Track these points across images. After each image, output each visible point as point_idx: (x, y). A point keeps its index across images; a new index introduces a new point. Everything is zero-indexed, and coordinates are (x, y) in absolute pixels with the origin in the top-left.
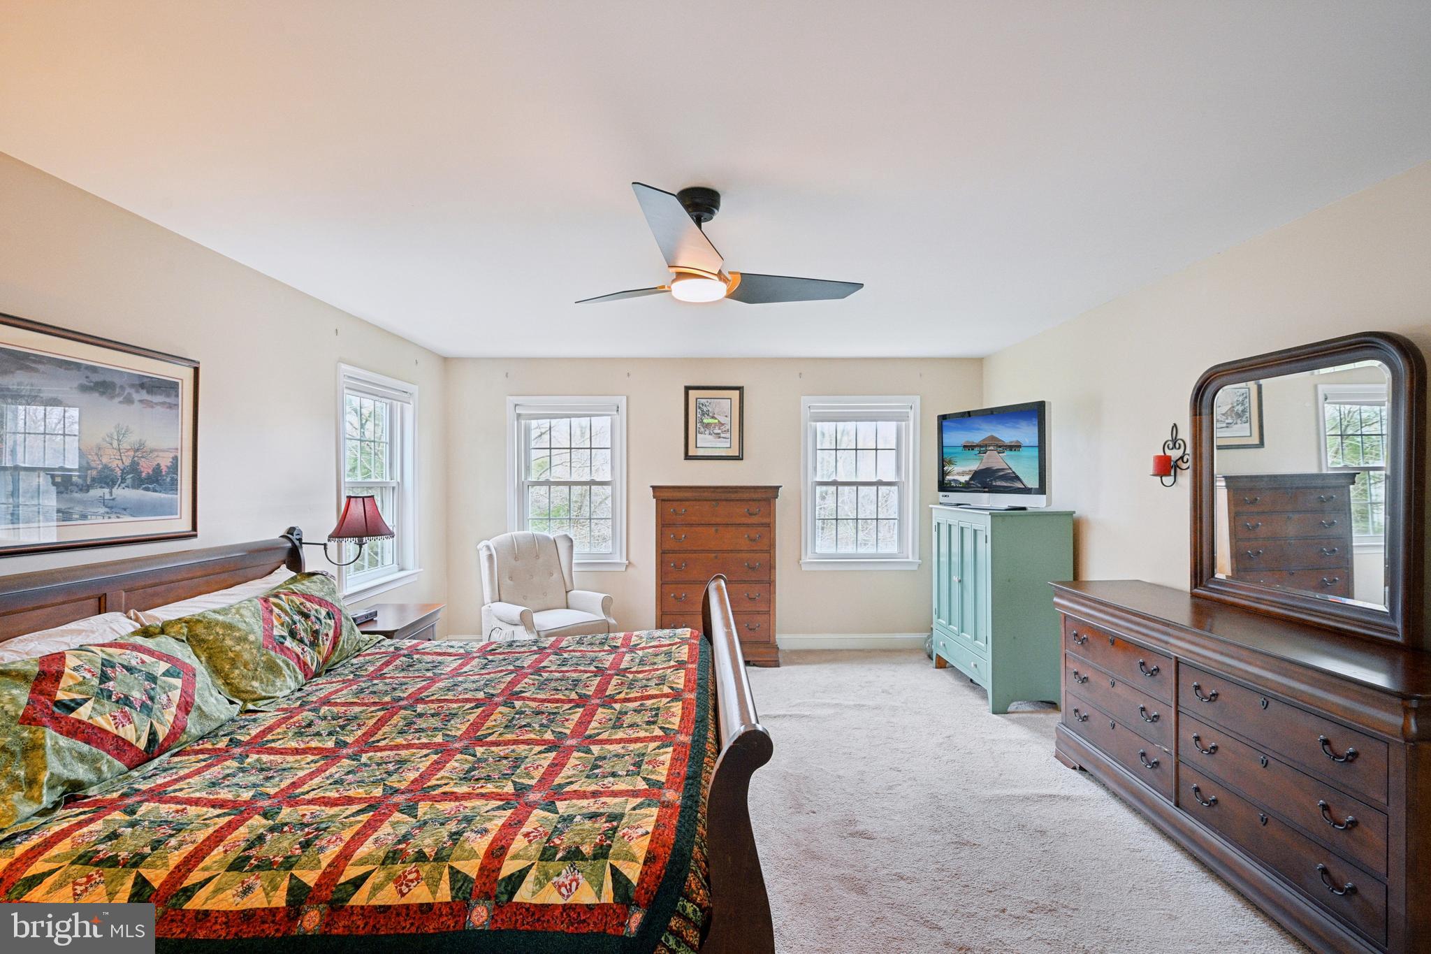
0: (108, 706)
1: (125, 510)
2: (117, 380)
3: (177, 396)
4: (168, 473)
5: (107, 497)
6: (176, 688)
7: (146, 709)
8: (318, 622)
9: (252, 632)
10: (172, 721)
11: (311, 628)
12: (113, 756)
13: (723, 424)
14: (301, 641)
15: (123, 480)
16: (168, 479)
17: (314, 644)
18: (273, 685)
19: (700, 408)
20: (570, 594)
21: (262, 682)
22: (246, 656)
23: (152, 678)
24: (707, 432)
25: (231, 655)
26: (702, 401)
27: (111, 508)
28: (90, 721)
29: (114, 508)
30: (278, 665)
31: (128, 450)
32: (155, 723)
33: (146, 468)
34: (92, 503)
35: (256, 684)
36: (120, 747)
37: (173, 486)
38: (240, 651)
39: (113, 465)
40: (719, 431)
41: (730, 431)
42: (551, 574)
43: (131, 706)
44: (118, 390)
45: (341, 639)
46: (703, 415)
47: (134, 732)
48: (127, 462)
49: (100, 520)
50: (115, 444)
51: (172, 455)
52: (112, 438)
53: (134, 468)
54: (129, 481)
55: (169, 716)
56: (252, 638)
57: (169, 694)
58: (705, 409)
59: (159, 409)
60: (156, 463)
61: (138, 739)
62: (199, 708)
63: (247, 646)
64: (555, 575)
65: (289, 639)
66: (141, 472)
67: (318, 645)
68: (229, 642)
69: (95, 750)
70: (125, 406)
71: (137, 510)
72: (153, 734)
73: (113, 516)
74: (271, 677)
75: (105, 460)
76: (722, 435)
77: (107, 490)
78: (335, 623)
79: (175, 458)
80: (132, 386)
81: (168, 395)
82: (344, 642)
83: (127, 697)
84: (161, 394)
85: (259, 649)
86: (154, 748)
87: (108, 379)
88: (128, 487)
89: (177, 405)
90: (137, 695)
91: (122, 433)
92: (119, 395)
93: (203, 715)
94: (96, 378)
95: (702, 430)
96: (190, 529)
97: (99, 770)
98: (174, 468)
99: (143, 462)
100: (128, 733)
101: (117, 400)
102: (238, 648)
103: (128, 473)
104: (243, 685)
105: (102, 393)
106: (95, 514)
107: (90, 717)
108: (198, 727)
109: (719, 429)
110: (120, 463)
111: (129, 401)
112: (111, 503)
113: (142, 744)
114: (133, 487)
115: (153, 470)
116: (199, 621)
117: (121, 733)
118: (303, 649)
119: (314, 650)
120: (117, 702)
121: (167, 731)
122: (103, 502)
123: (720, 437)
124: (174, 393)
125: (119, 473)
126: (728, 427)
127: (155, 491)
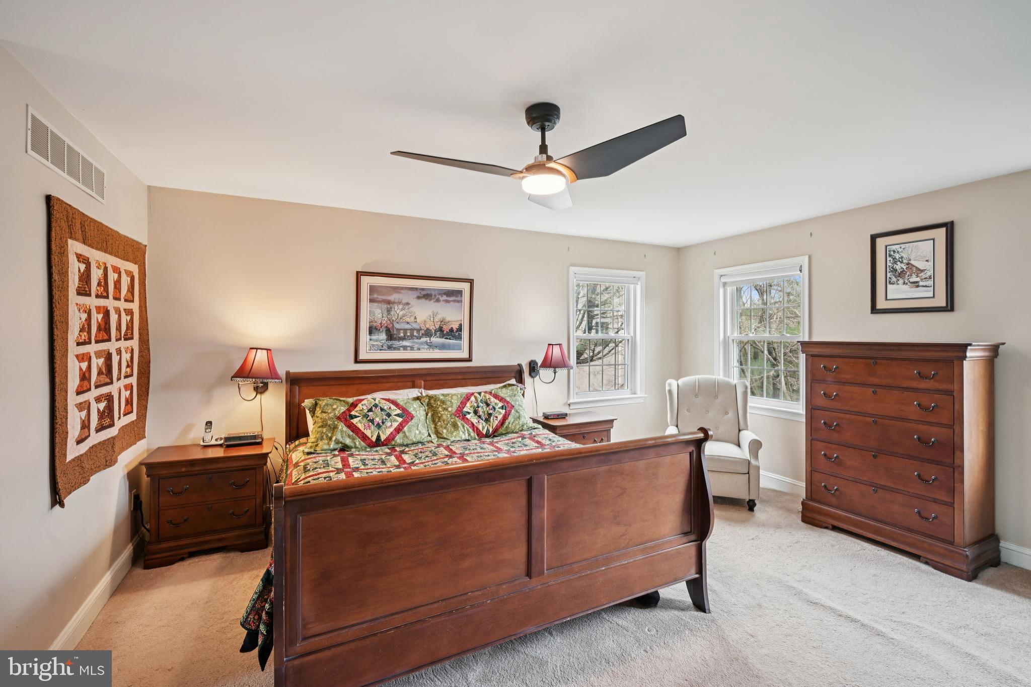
0: (365, 420)
1: (436, 347)
2: (433, 293)
3: (461, 296)
4: (456, 331)
5: (429, 341)
6: (397, 421)
7: (379, 426)
8: (493, 409)
9: (452, 407)
10: (389, 434)
11: (488, 412)
12: (361, 440)
13: (922, 271)
14: (480, 417)
15: (436, 334)
16: (457, 334)
17: (487, 420)
18: (452, 433)
19: (890, 256)
20: (742, 433)
21: (448, 431)
22: (444, 417)
23: (389, 415)
24: (901, 281)
25: (439, 415)
26: (894, 248)
27: (430, 346)
28: (356, 425)
29: (431, 346)
30: (457, 425)
31: (437, 322)
32: (380, 432)
33: (446, 329)
34: (422, 344)
35: (445, 431)
36: (364, 438)
37: (459, 338)
38: (443, 414)
39: (431, 328)
40: (918, 279)
41: (933, 277)
42: (727, 413)
43: (373, 423)
44: (433, 297)
45: (507, 422)
46: (895, 263)
47: (371, 433)
48: (437, 327)
49: (425, 351)
50: (432, 319)
51: (459, 323)
52: (431, 317)
53: (441, 329)
54: (438, 335)
55: (389, 432)
56: (450, 409)
57: (393, 423)
58: (897, 256)
59: (452, 303)
60: (450, 327)
61: (372, 437)
62: (404, 433)
63: (446, 413)
64: (730, 415)
65: (472, 414)
66: (444, 331)
67: (490, 421)
68: (440, 409)
69: (354, 435)
70: (436, 303)
71: (443, 347)
72: (378, 437)
73: (431, 349)
74: (453, 430)
75: (427, 326)
76: (921, 283)
77: (428, 339)
78: (506, 412)
79: (461, 325)
80: (440, 294)
81: (457, 296)
82: (509, 423)
83: (373, 419)
84: (453, 296)
85: (451, 415)
86: (378, 443)
87: (429, 292)
88: (437, 337)
89: (462, 301)
90: (377, 420)
91: (435, 315)
92: (434, 299)
93: (405, 436)
94: (424, 293)
95: (894, 279)
96: (468, 357)
97: (355, 443)
98: (460, 329)
99: (444, 327)
100: (368, 433)
101: (433, 301)
102: (443, 413)
103: (438, 331)
104: (440, 430)
105: (426, 299)
106: (424, 348)
107: (356, 423)
108: (401, 441)
109: (917, 276)
110: (434, 327)
111: (438, 301)
112: (430, 344)
113: (374, 439)
114: (440, 337)
115: (449, 330)
116: (433, 397)
117: (365, 432)
118: (479, 421)
119: (487, 423)
120: (368, 420)
121: (385, 438)
122: (427, 343)
123: (918, 286)
124: (460, 295)
125: (434, 331)
126: (930, 273)
127: (450, 339)
